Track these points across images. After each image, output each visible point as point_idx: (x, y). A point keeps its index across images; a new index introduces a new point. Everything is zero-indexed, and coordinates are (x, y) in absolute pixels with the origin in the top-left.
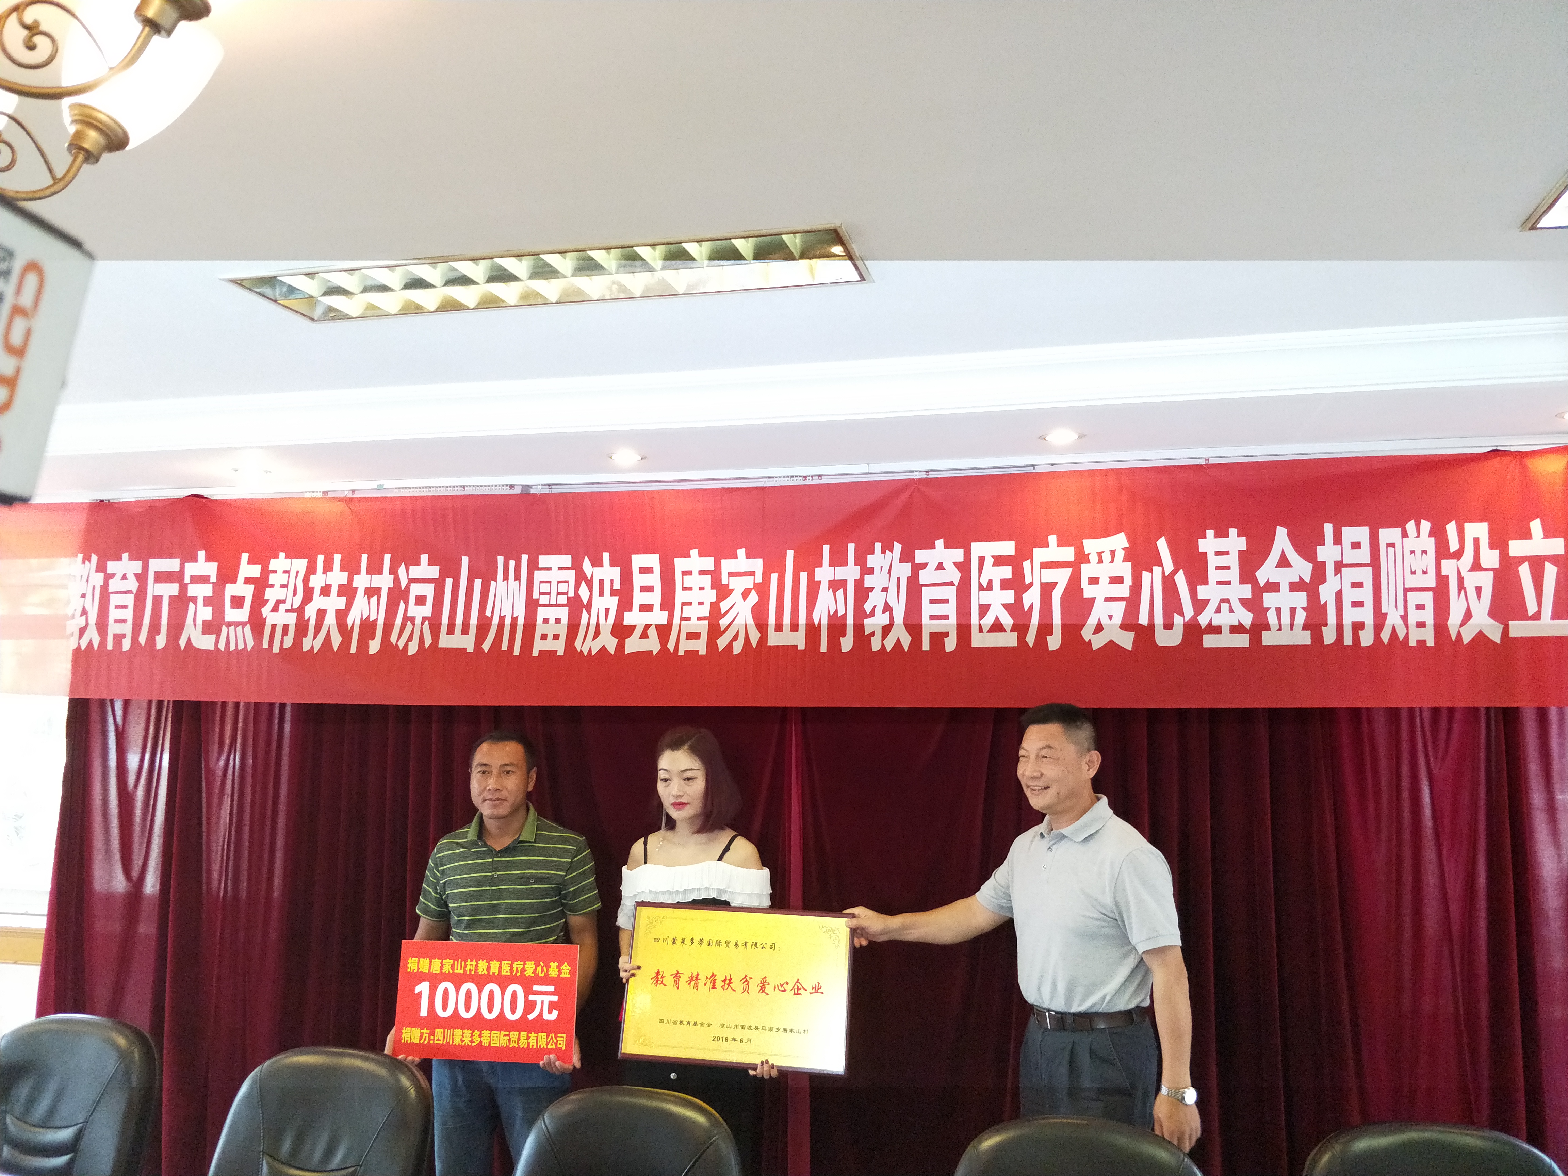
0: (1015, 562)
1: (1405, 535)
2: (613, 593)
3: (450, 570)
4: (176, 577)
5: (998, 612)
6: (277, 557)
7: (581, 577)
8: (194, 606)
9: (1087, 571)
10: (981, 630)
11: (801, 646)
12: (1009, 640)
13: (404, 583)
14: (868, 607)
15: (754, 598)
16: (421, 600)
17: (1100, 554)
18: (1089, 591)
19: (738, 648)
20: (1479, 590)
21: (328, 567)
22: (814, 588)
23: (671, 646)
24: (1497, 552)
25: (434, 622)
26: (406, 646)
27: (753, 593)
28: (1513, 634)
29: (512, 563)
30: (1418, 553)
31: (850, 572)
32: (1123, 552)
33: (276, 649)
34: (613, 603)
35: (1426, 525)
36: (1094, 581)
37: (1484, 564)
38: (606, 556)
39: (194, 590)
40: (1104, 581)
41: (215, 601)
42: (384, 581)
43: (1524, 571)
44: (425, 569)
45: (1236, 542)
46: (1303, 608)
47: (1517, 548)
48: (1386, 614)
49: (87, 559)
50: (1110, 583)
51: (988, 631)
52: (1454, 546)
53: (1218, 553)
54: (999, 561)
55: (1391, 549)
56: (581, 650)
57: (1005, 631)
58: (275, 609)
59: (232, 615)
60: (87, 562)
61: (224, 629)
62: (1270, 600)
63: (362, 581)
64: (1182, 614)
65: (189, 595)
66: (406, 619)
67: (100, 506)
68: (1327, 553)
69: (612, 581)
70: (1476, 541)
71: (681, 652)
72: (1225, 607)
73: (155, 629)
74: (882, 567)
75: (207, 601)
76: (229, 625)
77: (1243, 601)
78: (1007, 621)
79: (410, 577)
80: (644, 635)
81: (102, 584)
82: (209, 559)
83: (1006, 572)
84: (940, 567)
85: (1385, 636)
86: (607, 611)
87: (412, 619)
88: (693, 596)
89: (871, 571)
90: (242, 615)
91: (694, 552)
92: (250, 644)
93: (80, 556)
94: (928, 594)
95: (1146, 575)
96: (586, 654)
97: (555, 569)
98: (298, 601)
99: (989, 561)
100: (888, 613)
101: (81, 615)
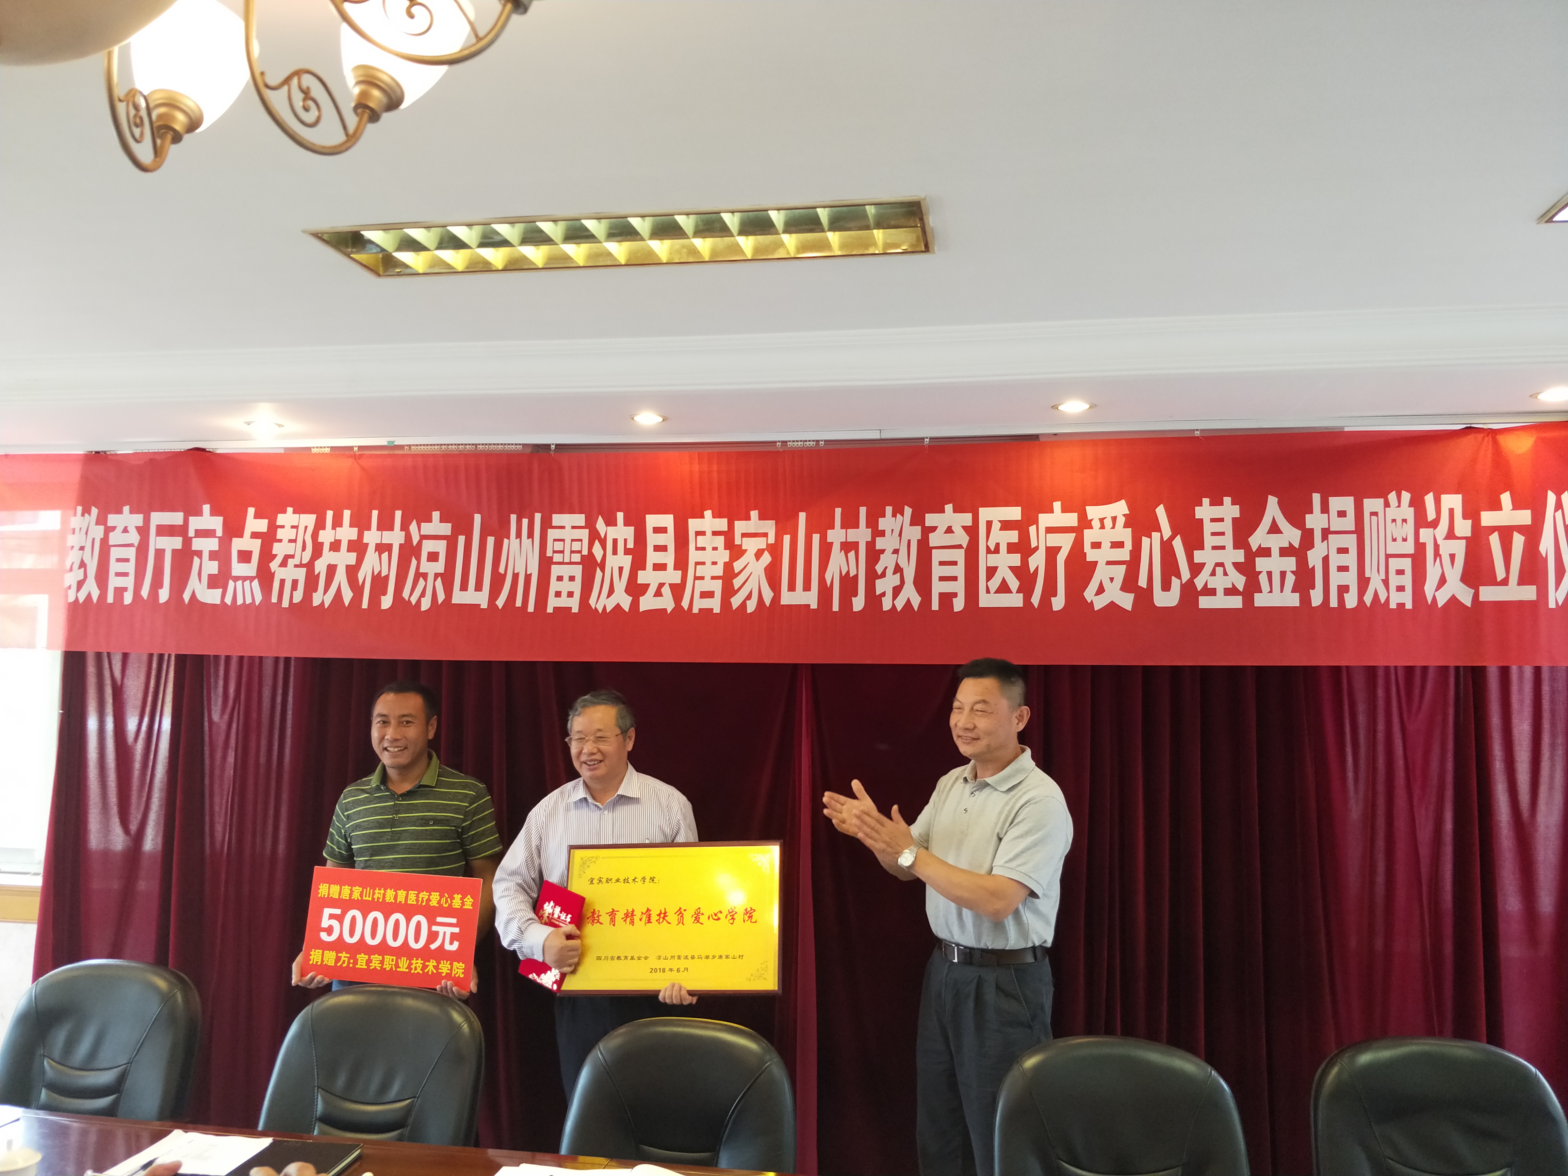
0: (1021, 527)
1: (1387, 505)
2: (627, 552)
3: (462, 527)
4: (180, 531)
5: (1004, 573)
6: (285, 512)
7: (594, 536)
8: (199, 560)
9: (1089, 536)
10: (988, 591)
11: (814, 606)
12: (1015, 600)
13: (415, 540)
14: (879, 568)
15: (767, 558)
16: (433, 557)
17: (1102, 520)
18: (1091, 555)
19: (751, 607)
20: (1452, 557)
21: (337, 523)
22: (826, 549)
23: (685, 604)
24: (1469, 522)
25: (447, 578)
26: (419, 602)
27: (766, 554)
28: (1482, 598)
29: (525, 522)
30: (1399, 522)
31: (861, 535)
32: (1124, 519)
33: (285, 604)
34: (626, 561)
35: (1406, 496)
36: (1096, 545)
37: (1458, 533)
38: (620, 516)
39: (198, 544)
40: (1106, 545)
41: (221, 556)
42: (395, 538)
43: (1494, 540)
44: (437, 526)
45: (1229, 510)
46: (1292, 572)
47: (1488, 518)
48: (1369, 579)
49: (86, 511)
50: (1111, 547)
51: (995, 593)
52: (1431, 515)
53: (1213, 520)
54: (1006, 525)
55: (1374, 518)
56: (596, 608)
57: (1012, 593)
58: (284, 564)
59: (238, 569)
60: (86, 515)
61: (231, 583)
62: (1261, 564)
63: (372, 537)
64: (1179, 577)
65: (193, 549)
66: (419, 575)
67: (96, 458)
68: (1315, 521)
69: (626, 540)
70: (1451, 511)
71: (695, 610)
72: (1219, 570)
74: (892, 530)
75: (213, 555)
76: (236, 579)
77: (1236, 565)
78: (1014, 583)
79: (421, 534)
80: (658, 594)
83: (1013, 536)
84: (949, 530)
85: (1368, 599)
86: (621, 569)
87: (425, 576)
88: (707, 556)
89: (882, 534)
90: (250, 569)
91: (708, 513)
92: (258, 598)
93: (79, 509)
94: (937, 556)
95: (1145, 541)
96: (600, 611)
97: (568, 527)
98: (307, 557)
99: (996, 526)
100: (898, 574)
101: (80, 568)
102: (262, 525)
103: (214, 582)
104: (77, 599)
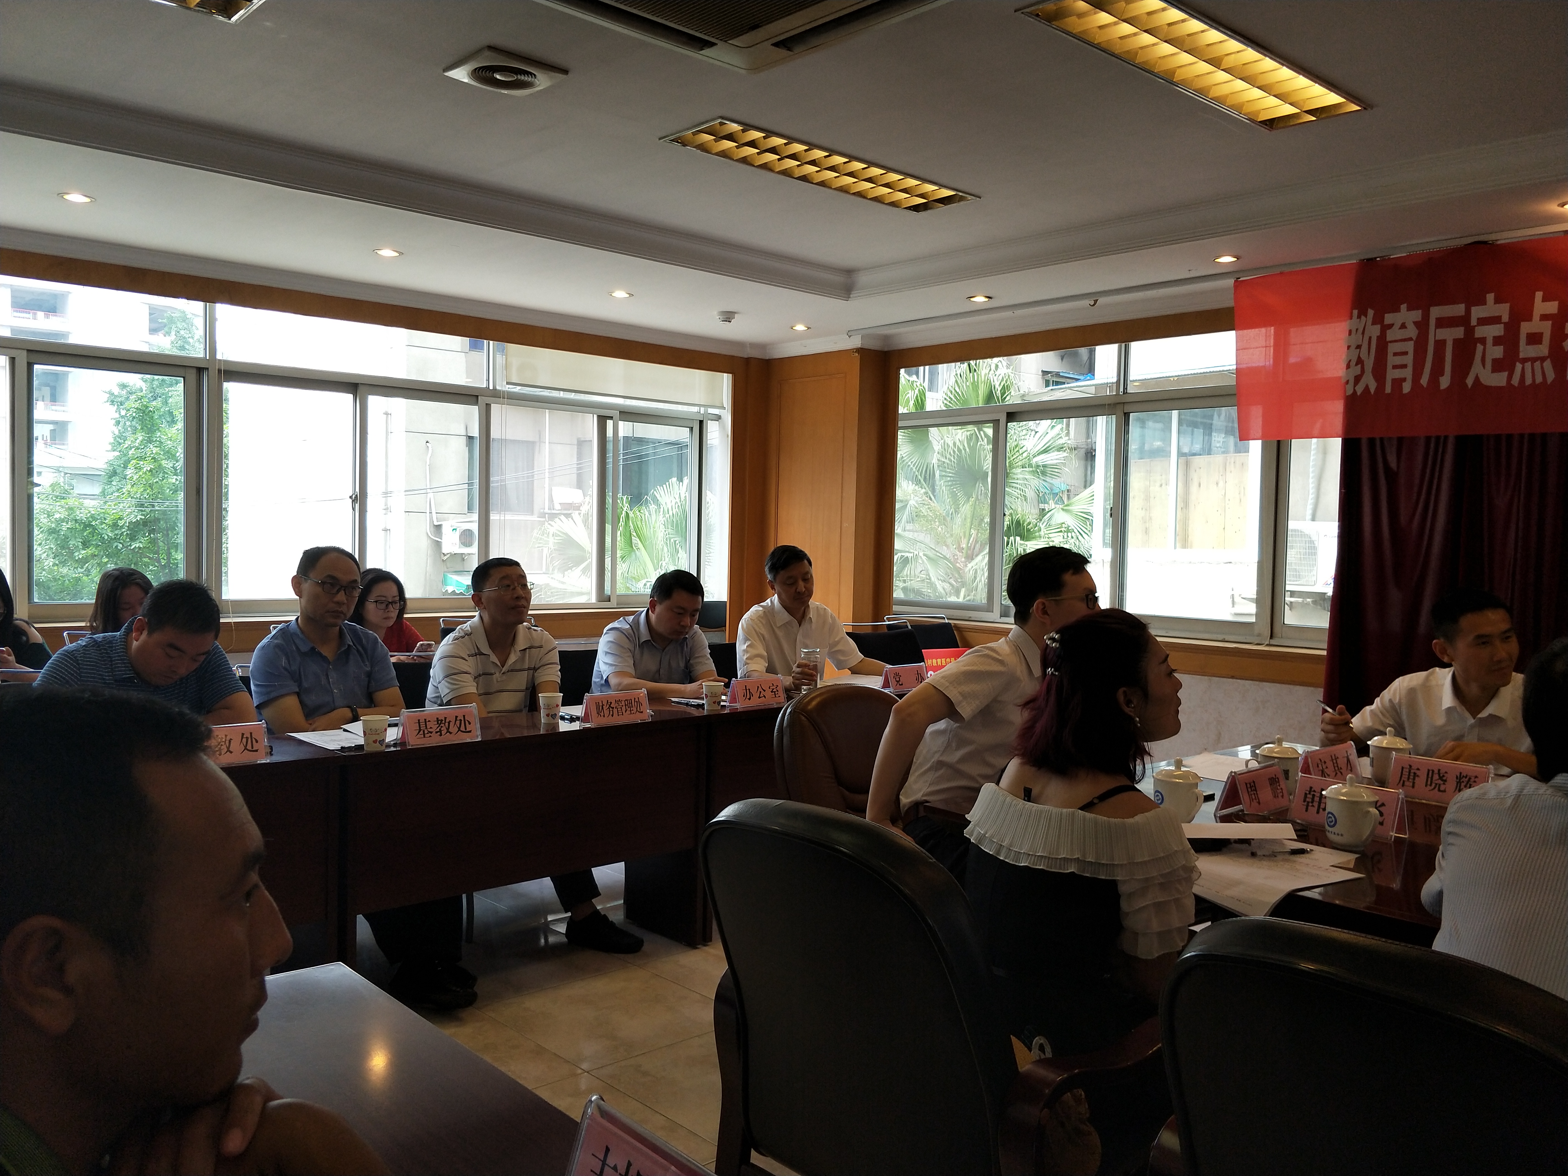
4: (1461, 321)
8: (1482, 347)
39: (1481, 332)
41: (1509, 340)
49: (1362, 313)
59: (1526, 350)
60: (1363, 318)
61: (1519, 366)
65: (1476, 336)
67: (1368, 266)
73: (1438, 370)
76: (1524, 361)
81: (1379, 334)
82: (1498, 301)
90: (1543, 349)
92: (1551, 376)
93: (1356, 312)
101: (1357, 364)
102: (1552, 307)
103: (1498, 366)
104: (1355, 392)
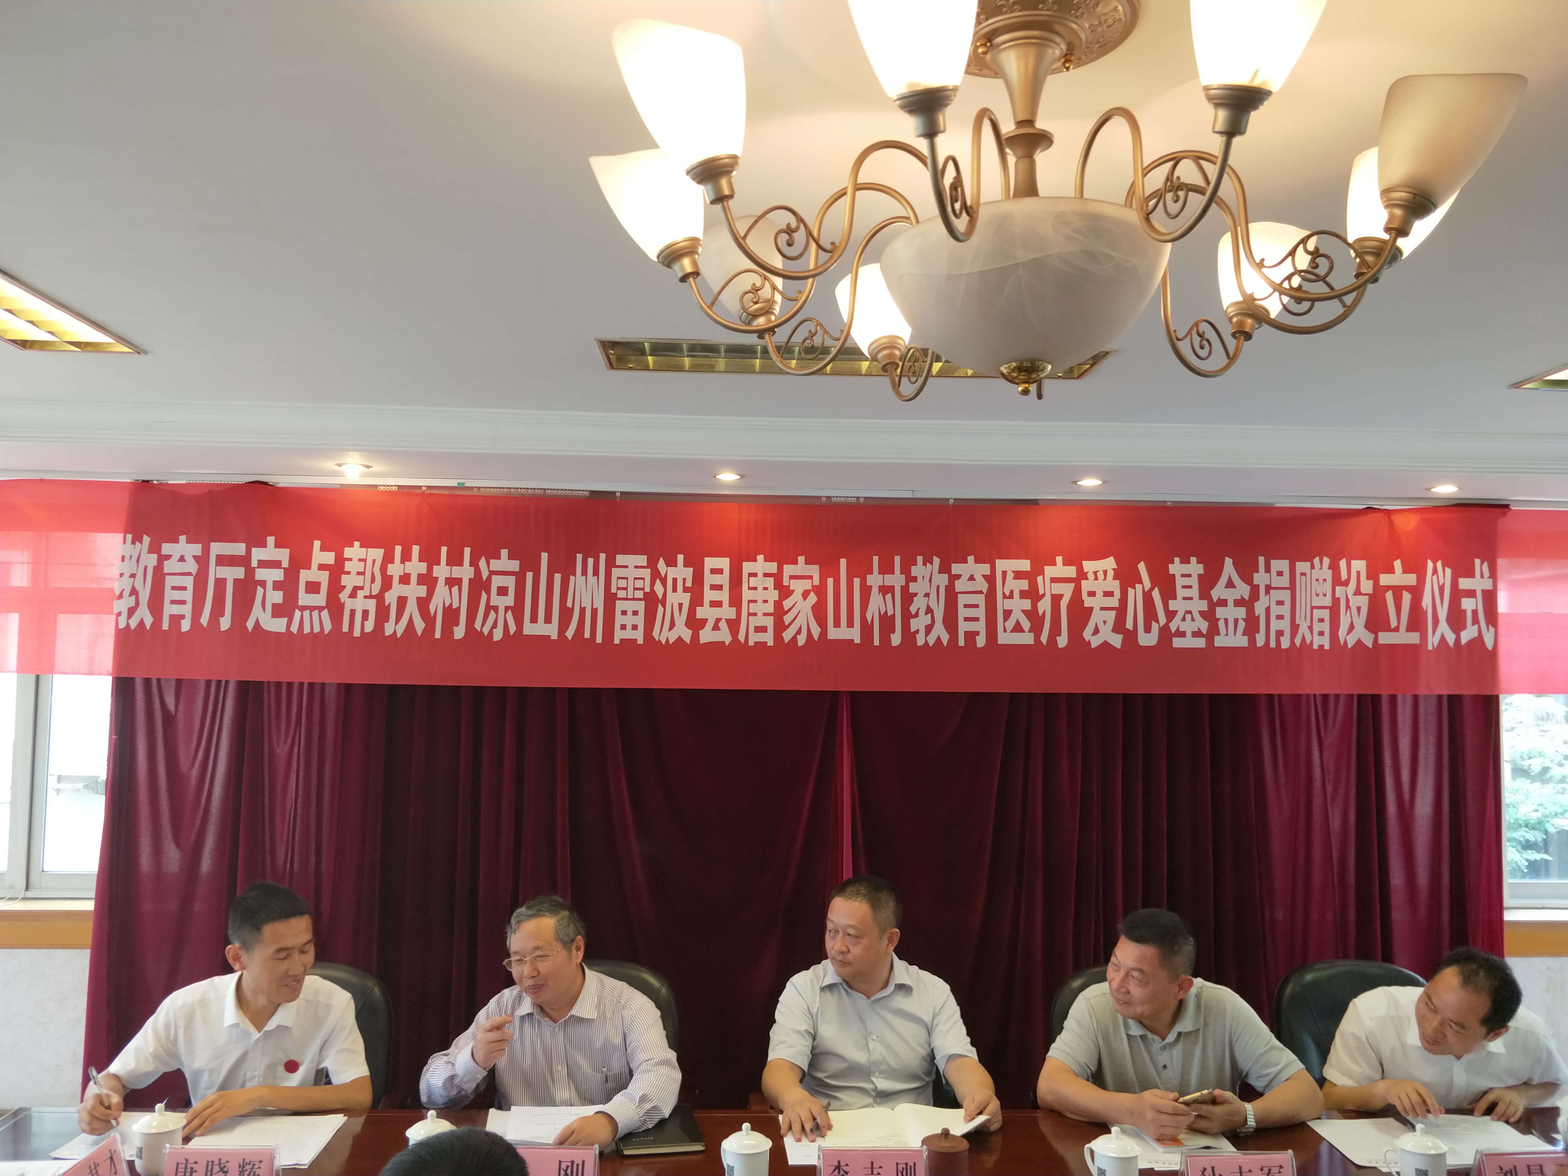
0: (1031, 576)
1: (1313, 567)
2: (686, 589)
3: (530, 564)
4: (244, 561)
5: (1018, 615)
6: (352, 546)
7: (656, 575)
8: (263, 590)
9: (1086, 586)
10: (1005, 631)
11: (857, 640)
12: (1027, 638)
13: (485, 575)
14: (913, 609)
15: (813, 598)
16: (502, 591)
17: (1095, 573)
18: (1088, 602)
19: (801, 640)
20: (1359, 609)
21: (406, 557)
22: (866, 591)
23: (741, 637)
24: (1371, 582)
25: (517, 610)
26: (491, 632)
27: (812, 594)
28: (1380, 641)
29: (591, 561)
30: (1321, 581)
31: (896, 580)
32: (1113, 572)
33: (357, 633)
34: (686, 598)
35: (1326, 561)
36: (1092, 594)
37: (1363, 591)
38: (680, 558)
39: (261, 574)
40: (1099, 594)
41: (288, 585)
42: (465, 572)
43: (1389, 596)
44: (505, 562)
45: (1195, 568)
46: (1243, 619)
47: (1385, 579)
48: (1299, 625)
49: (137, 539)
50: (1104, 596)
51: (1012, 631)
52: (1344, 576)
53: (1183, 576)
54: (1018, 575)
55: (1303, 577)
56: (659, 640)
57: (1025, 632)
58: (353, 595)
59: (304, 599)
60: (137, 543)
61: (298, 613)
62: (1220, 612)
63: (441, 571)
64: (1157, 622)
65: (257, 578)
66: (489, 608)
67: (144, 487)
68: (1260, 578)
69: (684, 580)
70: (1358, 573)
71: (751, 643)
72: (1188, 616)
73: (218, 610)
74: (924, 577)
75: (277, 586)
76: (303, 609)
77: (1201, 613)
78: (1026, 624)
79: (491, 569)
80: (716, 628)
81: (156, 565)
82: (278, 545)
83: (1024, 584)
84: (972, 578)
85: (1298, 642)
86: (681, 605)
87: (496, 609)
88: (759, 595)
89: (915, 579)
90: (320, 599)
91: (760, 558)
92: (328, 627)
93: (129, 537)
94: (962, 600)
95: (1131, 591)
96: (664, 643)
97: (631, 567)
98: (376, 588)
99: (1010, 576)
100: (930, 615)
101: (130, 595)
102: (329, 558)
103: (278, 611)
104: (128, 625)
